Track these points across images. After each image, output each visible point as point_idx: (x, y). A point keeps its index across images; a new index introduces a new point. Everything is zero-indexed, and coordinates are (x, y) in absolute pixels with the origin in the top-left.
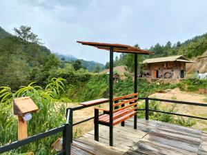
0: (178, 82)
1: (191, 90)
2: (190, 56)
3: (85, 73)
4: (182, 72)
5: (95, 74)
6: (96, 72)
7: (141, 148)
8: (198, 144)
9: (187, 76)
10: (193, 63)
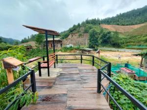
0: (60, 49)
1: (65, 51)
2: (63, 38)
3: (7, 46)
4: (61, 44)
5: (15, 46)
6: (16, 45)
7: (61, 74)
8: (77, 68)
9: (63, 46)
10: (64, 41)
